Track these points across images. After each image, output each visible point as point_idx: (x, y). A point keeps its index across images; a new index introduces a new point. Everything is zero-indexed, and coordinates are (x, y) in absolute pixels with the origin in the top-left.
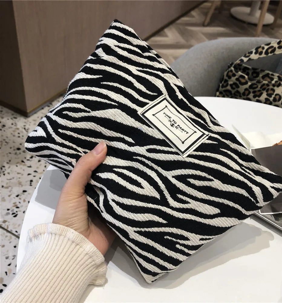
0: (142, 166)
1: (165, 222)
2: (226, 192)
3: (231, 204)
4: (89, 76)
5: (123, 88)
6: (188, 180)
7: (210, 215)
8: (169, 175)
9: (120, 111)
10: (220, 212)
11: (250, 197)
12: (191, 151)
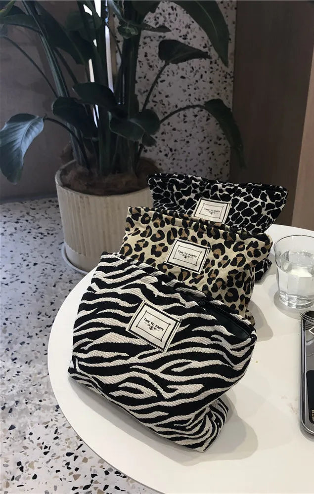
0: (137, 373)
1: (167, 414)
2: (203, 368)
3: (210, 375)
4: (89, 312)
5: (112, 311)
6: (172, 370)
7: (196, 393)
8: (157, 372)
9: (113, 333)
10: (203, 386)
11: (224, 364)
12: (169, 346)
